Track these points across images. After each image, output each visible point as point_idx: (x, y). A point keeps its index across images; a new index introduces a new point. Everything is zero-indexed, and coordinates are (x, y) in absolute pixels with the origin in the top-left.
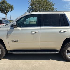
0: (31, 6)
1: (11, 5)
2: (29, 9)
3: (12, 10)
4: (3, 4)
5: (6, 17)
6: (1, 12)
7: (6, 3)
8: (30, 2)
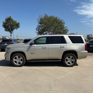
0: (40, 25)
1: (17, 22)
2: (38, 27)
3: (18, 28)
4: (8, 21)
5: (11, 35)
6: (5, 30)
7: (12, 20)
8: (39, 20)
